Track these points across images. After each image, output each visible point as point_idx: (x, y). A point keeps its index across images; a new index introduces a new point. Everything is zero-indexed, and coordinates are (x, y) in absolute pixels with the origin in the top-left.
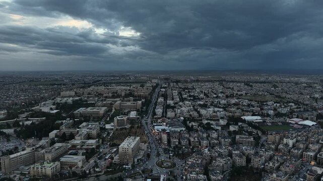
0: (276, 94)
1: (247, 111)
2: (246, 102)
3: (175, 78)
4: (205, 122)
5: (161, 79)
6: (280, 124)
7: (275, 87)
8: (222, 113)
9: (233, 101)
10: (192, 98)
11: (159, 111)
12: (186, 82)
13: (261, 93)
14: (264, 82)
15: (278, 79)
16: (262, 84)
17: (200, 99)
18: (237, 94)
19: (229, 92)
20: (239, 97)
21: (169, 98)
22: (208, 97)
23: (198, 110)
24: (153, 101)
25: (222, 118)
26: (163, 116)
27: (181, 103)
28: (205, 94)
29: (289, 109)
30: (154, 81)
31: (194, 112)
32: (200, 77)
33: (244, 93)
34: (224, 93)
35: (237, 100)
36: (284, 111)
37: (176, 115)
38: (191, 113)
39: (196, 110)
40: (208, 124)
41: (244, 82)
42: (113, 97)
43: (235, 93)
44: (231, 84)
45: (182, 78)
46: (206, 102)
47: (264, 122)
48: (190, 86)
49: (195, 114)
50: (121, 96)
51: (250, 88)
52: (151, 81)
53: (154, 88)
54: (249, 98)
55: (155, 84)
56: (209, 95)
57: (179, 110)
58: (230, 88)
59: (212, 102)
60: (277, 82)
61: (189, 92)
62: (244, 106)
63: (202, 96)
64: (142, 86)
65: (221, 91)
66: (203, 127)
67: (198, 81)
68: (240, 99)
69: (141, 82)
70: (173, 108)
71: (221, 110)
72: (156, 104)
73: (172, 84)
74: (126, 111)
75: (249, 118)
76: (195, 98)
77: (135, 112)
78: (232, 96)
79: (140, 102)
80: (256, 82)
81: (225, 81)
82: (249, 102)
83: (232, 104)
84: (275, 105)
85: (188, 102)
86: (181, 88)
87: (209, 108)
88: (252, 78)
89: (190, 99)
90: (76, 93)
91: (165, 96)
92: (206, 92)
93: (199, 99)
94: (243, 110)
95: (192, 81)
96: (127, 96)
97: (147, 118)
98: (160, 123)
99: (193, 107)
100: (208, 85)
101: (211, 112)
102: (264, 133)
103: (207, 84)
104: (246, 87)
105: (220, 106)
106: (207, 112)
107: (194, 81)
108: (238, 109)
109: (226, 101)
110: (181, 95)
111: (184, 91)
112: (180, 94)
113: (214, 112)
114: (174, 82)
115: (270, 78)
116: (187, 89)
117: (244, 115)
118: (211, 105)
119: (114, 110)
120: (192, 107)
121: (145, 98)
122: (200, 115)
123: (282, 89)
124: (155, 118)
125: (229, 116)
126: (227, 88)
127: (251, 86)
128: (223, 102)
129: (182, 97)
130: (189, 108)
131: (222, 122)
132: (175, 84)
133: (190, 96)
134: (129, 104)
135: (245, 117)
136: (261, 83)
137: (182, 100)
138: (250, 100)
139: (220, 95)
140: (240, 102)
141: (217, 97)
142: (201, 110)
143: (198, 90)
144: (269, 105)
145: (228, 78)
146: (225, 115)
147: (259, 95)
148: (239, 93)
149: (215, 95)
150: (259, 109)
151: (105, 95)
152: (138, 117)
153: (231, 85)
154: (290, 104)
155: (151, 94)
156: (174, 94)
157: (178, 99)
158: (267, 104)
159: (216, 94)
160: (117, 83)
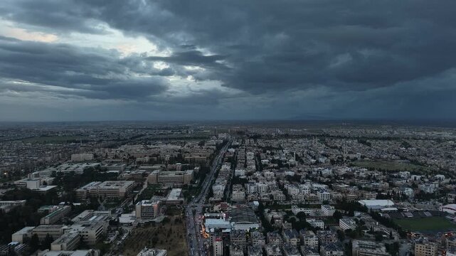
0: (410, 158)
1: (368, 190)
2: (364, 172)
3: (253, 131)
4: (297, 210)
5: (232, 133)
6: (428, 214)
7: (407, 145)
8: (325, 193)
9: (343, 170)
10: (276, 165)
11: (219, 188)
12: (269, 137)
13: (385, 156)
14: (389, 139)
15: (408, 133)
16: (386, 142)
17: (289, 167)
18: (348, 158)
19: (334, 154)
20: (352, 162)
21: (238, 165)
22: (302, 162)
23: (286, 186)
24: (214, 170)
25: (326, 203)
26: (223, 200)
27: (258, 174)
28: (298, 158)
29: (437, 186)
30: (220, 136)
31: (277, 191)
32: (291, 130)
33: (358, 155)
34: (327, 156)
35: (348, 169)
36: (431, 189)
37: (247, 195)
38: (273, 193)
39: (281, 187)
40: (301, 215)
41: (358, 138)
42: (151, 162)
43: (345, 155)
44: (338, 141)
45: (263, 132)
46: (300, 171)
47: (400, 210)
48: (275, 144)
49: (279, 195)
50: (164, 160)
51: (368, 147)
52: (217, 136)
53: (219, 147)
54: (367, 164)
55: (222, 141)
56: (304, 159)
57: (252, 188)
58: (336, 147)
59: (309, 172)
60: (408, 139)
61: (272, 154)
62: (362, 178)
63: (292, 160)
64: (201, 144)
65: (322, 152)
66: (292, 221)
67: (287, 136)
68: (353, 166)
69: (202, 138)
70: (243, 182)
71: (323, 186)
72: (216, 176)
73: (247, 141)
74: (166, 188)
75: (372, 203)
76: (281, 165)
77: (179, 190)
78: (340, 161)
79: (190, 172)
80: (376, 139)
81: (328, 136)
82: (369, 173)
83: (342, 176)
84: (413, 176)
85: (268, 173)
86: (260, 147)
87: (303, 183)
88: (368, 131)
89: (273, 167)
90: (95, 156)
91: (233, 162)
92: (299, 154)
93: (287, 166)
94: (360, 188)
95: (278, 137)
96: (172, 160)
97: (198, 202)
98: (216, 212)
99: (278, 180)
100: (303, 142)
101: (306, 192)
102: (403, 235)
103: (301, 140)
104: (361, 145)
105: (322, 179)
106: (300, 191)
107: (282, 136)
108: (352, 185)
109: (331, 171)
110: (260, 160)
111: (265, 152)
112: (258, 157)
113: (312, 191)
114: (251, 137)
115: (396, 133)
116: (270, 148)
117: (363, 197)
118: (307, 177)
119: (145, 186)
120: (274, 182)
121: (201, 163)
122: (288, 197)
123: (418, 149)
124: (211, 202)
125: (338, 200)
126: (332, 148)
127: (369, 144)
128: (327, 172)
129: (260, 163)
130: (270, 183)
131: (327, 211)
132: (252, 140)
133: (273, 161)
134: (172, 174)
135: (365, 201)
136: (384, 139)
137: (261, 167)
138: (371, 169)
139: (321, 160)
140: (354, 171)
141: (317, 163)
142: (289, 188)
143: (286, 151)
144: (403, 178)
145: (332, 132)
146: (331, 196)
147: (384, 159)
148: (352, 156)
149: (313, 161)
150: (387, 184)
151: (138, 159)
152: (182, 199)
153: (338, 143)
154: (438, 176)
155: (212, 158)
156: (248, 158)
157: (254, 167)
158: (399, 177)
159: (314, 158)
160: (166, 139)
